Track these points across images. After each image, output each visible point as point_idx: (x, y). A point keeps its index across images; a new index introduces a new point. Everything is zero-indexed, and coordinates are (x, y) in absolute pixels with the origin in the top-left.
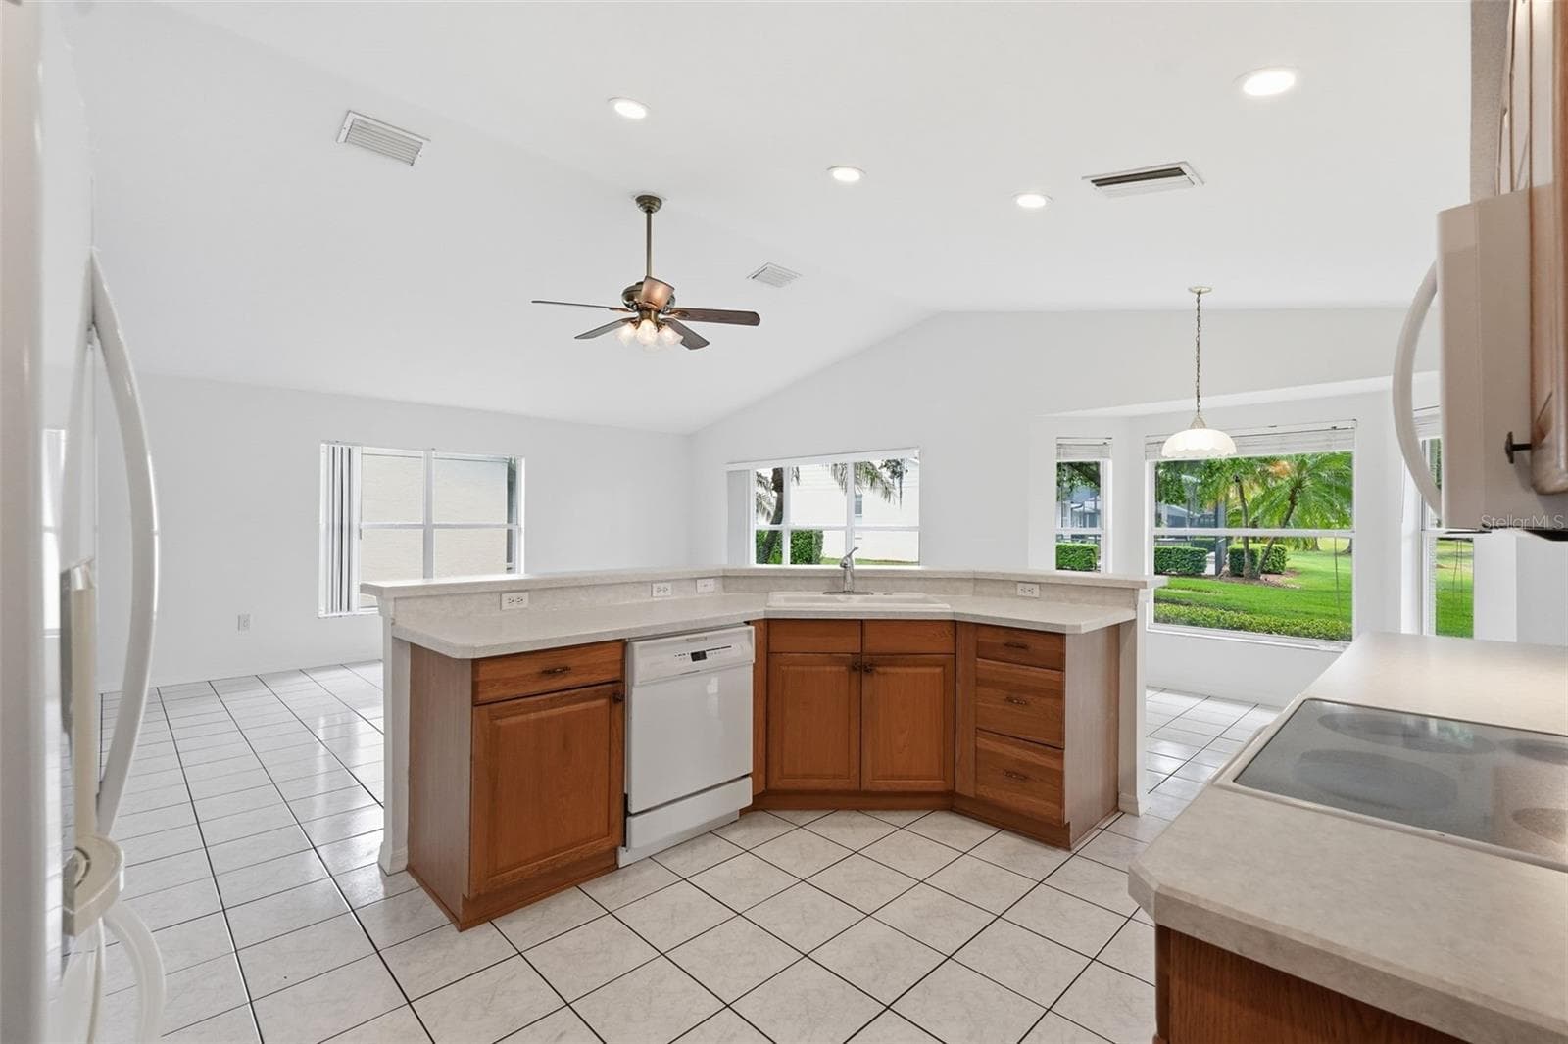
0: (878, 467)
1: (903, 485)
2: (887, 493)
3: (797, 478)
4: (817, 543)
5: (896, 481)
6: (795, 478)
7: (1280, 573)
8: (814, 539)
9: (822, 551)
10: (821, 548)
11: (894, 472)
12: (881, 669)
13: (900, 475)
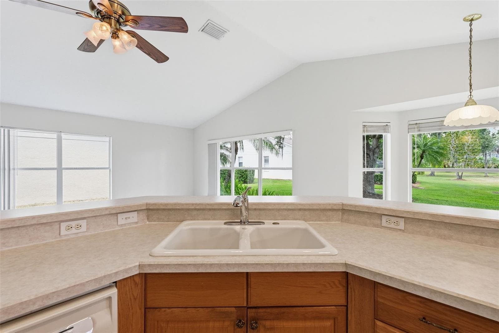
0: (274, 144)
1: (283, 151)
2: (277, 153)
3: (243, 149)
4: (253, 173)
5: (281, 150)
6: (242, 149)
7: (415, 183)
8: (252, 171)
9: (255, 176)
10: (254, 175)
11: (280, 147)
12: (268, 323)
13: (282, 148)
